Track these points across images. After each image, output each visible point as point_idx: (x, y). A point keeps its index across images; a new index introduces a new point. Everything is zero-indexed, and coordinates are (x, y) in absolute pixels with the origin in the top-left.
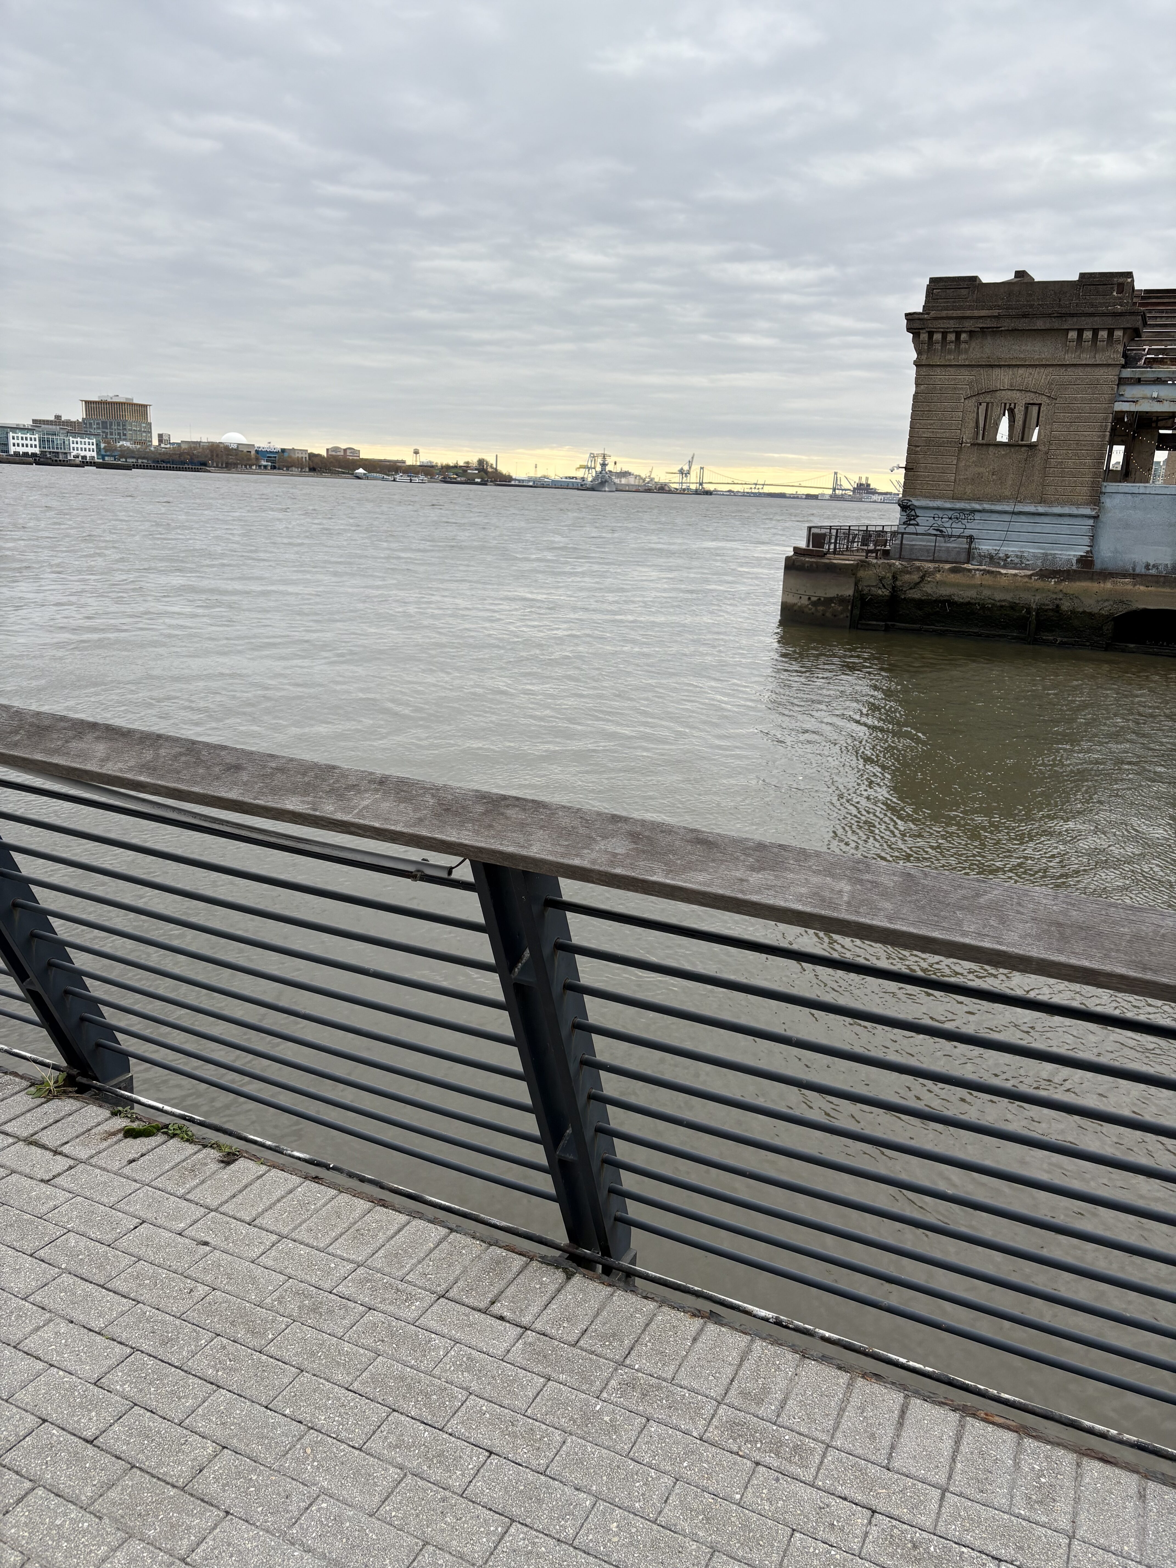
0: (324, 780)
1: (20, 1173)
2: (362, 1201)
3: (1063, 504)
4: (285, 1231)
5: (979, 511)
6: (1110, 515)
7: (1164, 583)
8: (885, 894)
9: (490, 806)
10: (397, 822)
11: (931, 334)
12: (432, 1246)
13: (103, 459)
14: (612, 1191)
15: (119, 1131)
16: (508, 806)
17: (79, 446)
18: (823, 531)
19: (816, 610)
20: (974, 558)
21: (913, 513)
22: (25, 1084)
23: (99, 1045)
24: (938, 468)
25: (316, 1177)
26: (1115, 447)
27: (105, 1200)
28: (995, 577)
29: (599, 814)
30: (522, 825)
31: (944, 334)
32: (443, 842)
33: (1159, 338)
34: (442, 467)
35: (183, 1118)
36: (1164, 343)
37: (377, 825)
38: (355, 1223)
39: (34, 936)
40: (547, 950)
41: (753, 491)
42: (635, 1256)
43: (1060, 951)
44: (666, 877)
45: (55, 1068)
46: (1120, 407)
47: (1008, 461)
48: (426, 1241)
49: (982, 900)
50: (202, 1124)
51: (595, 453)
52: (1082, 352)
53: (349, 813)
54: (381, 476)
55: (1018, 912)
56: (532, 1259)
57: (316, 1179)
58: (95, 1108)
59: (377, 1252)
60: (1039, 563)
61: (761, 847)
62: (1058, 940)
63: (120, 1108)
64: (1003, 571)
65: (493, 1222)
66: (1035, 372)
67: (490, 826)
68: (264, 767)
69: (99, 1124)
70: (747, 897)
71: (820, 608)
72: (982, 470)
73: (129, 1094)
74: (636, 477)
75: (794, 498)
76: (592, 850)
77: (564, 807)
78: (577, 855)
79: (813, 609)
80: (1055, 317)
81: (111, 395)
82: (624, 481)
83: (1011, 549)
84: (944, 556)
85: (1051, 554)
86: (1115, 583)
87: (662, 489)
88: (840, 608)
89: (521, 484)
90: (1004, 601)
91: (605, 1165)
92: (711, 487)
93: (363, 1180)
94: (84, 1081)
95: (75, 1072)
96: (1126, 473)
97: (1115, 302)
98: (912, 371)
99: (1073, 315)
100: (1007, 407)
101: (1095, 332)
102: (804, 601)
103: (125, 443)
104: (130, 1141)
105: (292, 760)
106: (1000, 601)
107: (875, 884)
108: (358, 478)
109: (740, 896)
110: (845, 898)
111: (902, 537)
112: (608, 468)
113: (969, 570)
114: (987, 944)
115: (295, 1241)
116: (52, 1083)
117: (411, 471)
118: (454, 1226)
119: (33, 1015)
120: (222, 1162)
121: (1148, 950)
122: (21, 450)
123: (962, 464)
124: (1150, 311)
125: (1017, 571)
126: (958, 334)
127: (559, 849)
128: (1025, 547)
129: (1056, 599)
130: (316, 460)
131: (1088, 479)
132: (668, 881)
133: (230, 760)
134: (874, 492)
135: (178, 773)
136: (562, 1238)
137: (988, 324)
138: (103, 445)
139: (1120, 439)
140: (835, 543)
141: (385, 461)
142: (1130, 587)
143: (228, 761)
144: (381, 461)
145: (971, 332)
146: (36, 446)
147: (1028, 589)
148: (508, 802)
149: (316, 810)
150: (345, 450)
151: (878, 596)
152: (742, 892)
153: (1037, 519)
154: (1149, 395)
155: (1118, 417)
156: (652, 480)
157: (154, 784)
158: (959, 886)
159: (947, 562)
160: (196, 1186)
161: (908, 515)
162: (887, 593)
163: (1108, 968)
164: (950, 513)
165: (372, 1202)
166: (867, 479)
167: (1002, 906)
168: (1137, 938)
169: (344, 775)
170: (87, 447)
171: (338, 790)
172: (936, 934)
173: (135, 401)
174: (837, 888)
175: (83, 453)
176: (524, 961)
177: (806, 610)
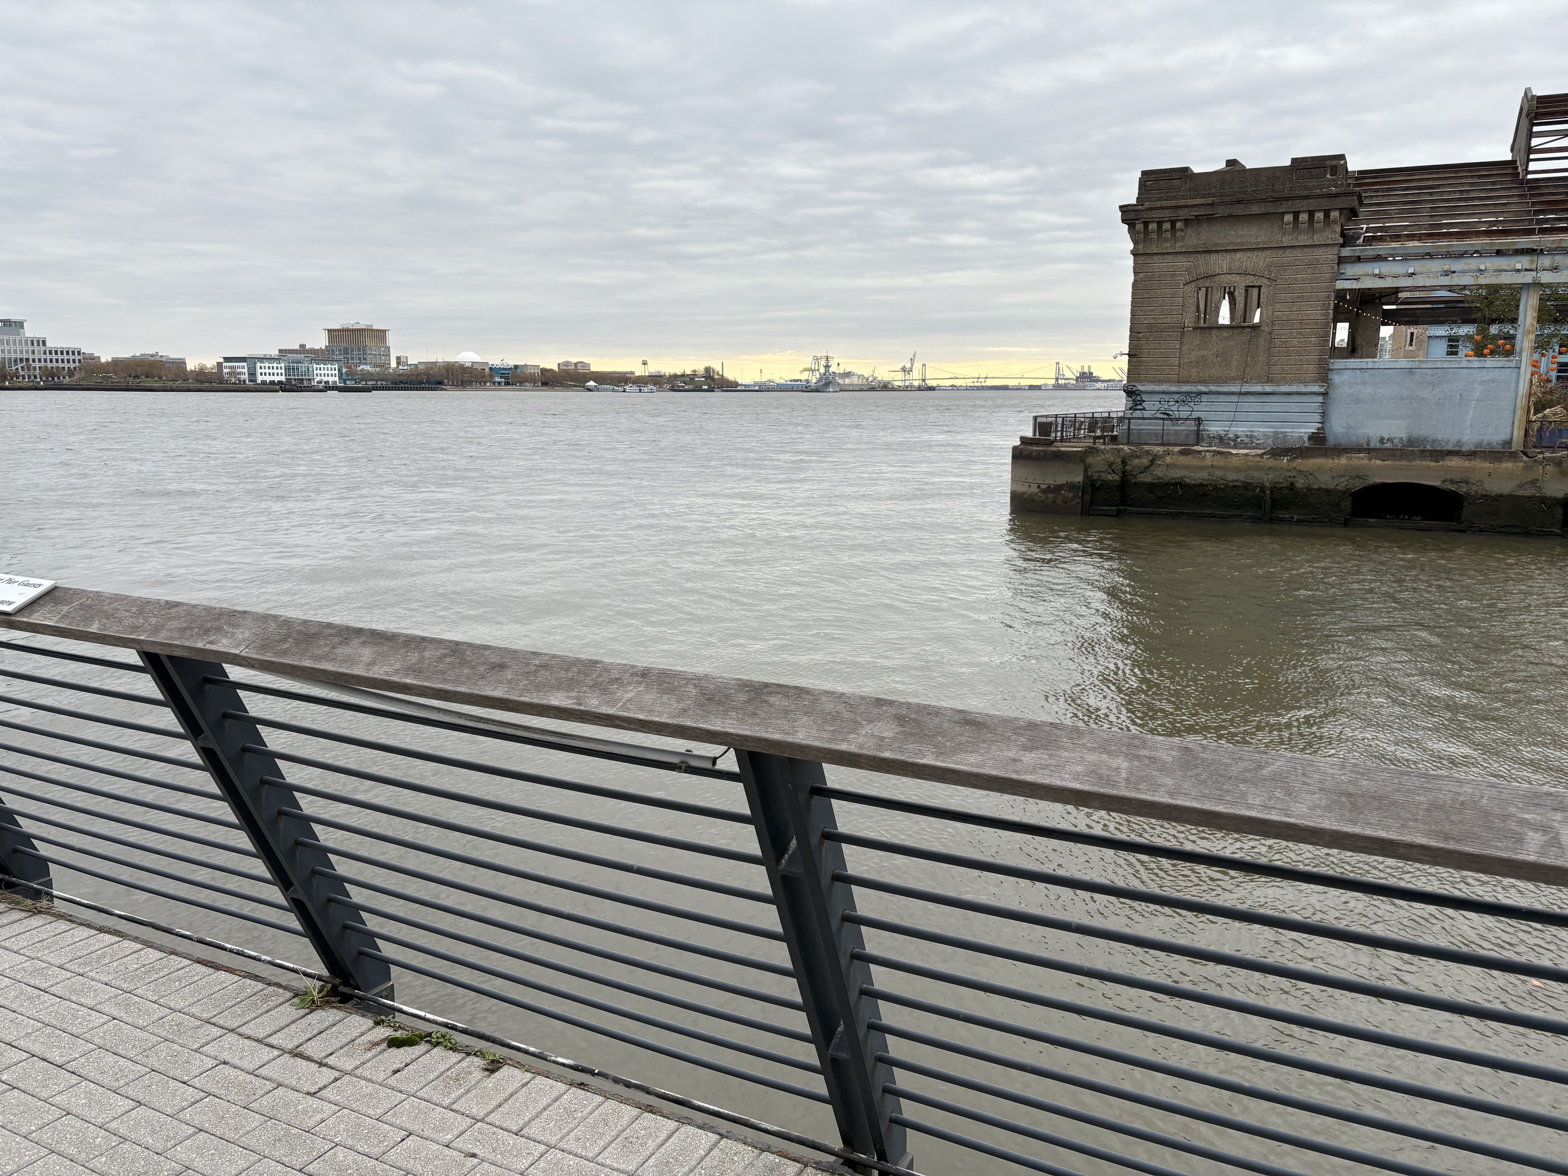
0: (587, 675)
1: (287, 1086)
2: (629, 1108)
3: (1290, 382)
4: (553, 1141)
5: (1206, 393)
6: (1340, 391)
7: (1401, 456)
8: (1164, 769)
9: (753, 695)
10: (661, 713)
11: (1146, 224)
12: (703, 1153)
13: (345, 383)
14: (886, 1090)
15: (383, 1041)
16: (770, 693)
17: (322, 372)
18: (1049, 420)
19: (1046, 497)
20: (1203, 440)
21: (1139, 398)
22: (289, 995)
23: (361, 953)
24: (1162, 353)
25: (582, 1084)
26: (1339, 324)
27: (371, 1112)
28: (1226, 457)
29: (863, 698)
30: (786, 712)
31: (1160, 224)
32: (708, 732)
33: (1376, 216)
34: (670, 376)
35: (446, 1025)
36: (1382, 221)
37: (641, 717)
38: (624, 1131)
39: (298, 843)
40: (814, 840)
41: (976, 384)
42: (912, 1160)
43: (1354, 822)
44: (936, 760)
45: (320, 978)
46: (1341, 285)
47: (1232, 343)
48: (697, 1148)
49: (1264, 772)
50: (464, 1032)
51: (818, 355)
52: (1300, 234)
53: (613, 706)
54: (611, 387)
55: (1304, 783)
56: (806, 1166)
57: (582, 1085)
58: (358, 1018)
59: (647, 1160)
60: (1270, 442)
61: (1032, 726)
62: (1350, 811)
63: (383, 1017)
64: (1234, 451)
65: (763, 1127)
66: (1253, 255)
67: (754, 714)
68: (528, 664)
69: (362, 1034)
70: (1022, 777)
71: (1050, 496)
72: (1205, 353)
73: (391, 1003)
74: (859, 376)
75: (1017, 389)
76: (858, 734)
77: (827, 692)
78: (844, 740)
79: (1044, 497)
80: (1269, 202)
81: (352, 323)
82: (847, 381)
83: (1241, 429)
84: (1173, 439)
85: (1281, 433)
86: (1348, 458)
87: (885, 387)
88: (1070, 495)
89: (747, 389)
90: (1237, 481)
91: (879, 1064)
92: (934, 383)
93: (628, 1085)
94: (346, 990)
95: (337, 981)
96: (1353, 349)
97: (1329, 184)
98: (1130, 261)
99: (1287, 199)
100: (1227, 291)
101: (1311, 214)
102: (1034, 489)
103: (367, 368)
104: (394, 1051)
105: (555, 656)
106: (1233, 481)
107: (1153, 760)
108: (589, 390)
109: (1014, 776)
110: (1124, 775)
111: (1129, 423)
112: (831, 370)
113: (1200, 452)
114: (1274, 816)
115: (563, 1151)
116: (315, 993)
117: (641, 382)
118: (724, 1132)
119: (296, 925)
120: (487, 1070)
121: (1448, 819)
122: (268, 379)
123: (1186, 348)
124: (1366, 191)
125: (1248, 451)
126: (1173, 223)
127: (825, 735)
128: (1255, 426)
129: (1290, 477)
130: (548, 374)
131: (1314, 357)
132: (939, 764)
133: (494, 659)
134: (1098, 380)
135: (444, 673)
136: (837, 1144)
137: (1203, 211)
138: (344, 370)
139: (1343, 316)
140: (1062, 431)
141: (615, 373)
142: (1366, 462)
143: (492, 660)
144: (611, 373)
145: (1186, 220)
146: (282, 374)
147: (1260, 468)
148: (770, 690)
149: (581, 704)
150: (576, 364)
151: (1108, 481)
152: (1016, 772)
153: (1266, 398)
154: (1370, 273)
155: (1340, 295)
156: (875, 379)
157: (420, 686)
158: (1240, 758)
159: (1176, 445)
160: (462, 1096)
161: (1134, 401)
162: (1117, 478)
163: (1407, 838)
164: (1176, 397)
165: (640, 1108)
166: (1089, 367)
167: (1286, 778)
168: (1434, 806)
169: (607, 668)
170: (330, 372)
171: (601, 684)
172: (1220, 808)
173: (374, 328)
174: (1115, 765)
175: (325, 379)
176: (790, 852)
177: (1036, 498)
